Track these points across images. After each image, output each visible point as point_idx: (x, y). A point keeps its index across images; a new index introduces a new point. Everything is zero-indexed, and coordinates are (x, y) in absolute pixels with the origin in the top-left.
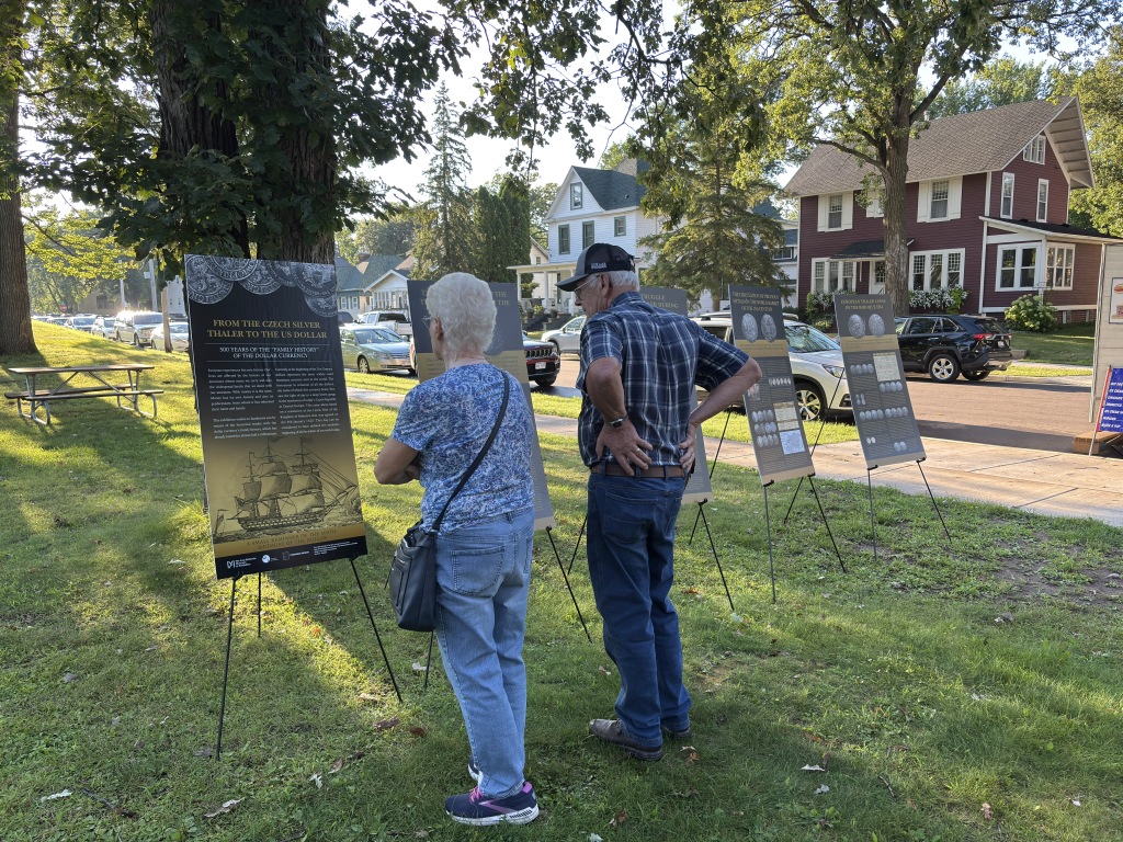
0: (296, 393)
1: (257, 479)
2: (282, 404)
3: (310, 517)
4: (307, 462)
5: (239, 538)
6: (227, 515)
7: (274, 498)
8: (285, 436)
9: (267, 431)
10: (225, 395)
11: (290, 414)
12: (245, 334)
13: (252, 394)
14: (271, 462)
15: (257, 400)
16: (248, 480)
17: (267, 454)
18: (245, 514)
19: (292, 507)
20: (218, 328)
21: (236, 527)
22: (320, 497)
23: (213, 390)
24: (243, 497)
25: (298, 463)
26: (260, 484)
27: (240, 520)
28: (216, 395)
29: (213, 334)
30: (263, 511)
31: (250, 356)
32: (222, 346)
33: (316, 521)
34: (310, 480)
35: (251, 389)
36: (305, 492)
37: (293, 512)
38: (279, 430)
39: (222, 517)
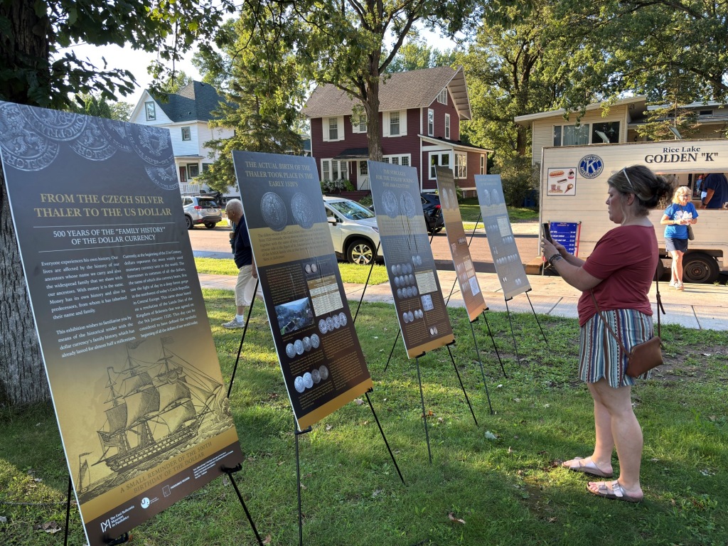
0: (149, 284)
1: (120, 401)
2: (136, 299)
3: (184, 433)
4: (171, 367)
5: (110, 486)
6: (92, 459)
7: (143, 420)
8: (144, 340)
9: (124, 337)
10: (68, 296)
11: (147, 311)
12: (83, 213)
13: (100, 291)
14: (133, 375)
15: (109, 297)
16: (110, 405)
17: (128, 367)
18: (113, 451)
19: (164, 426)
20: (47, 205)
21: (104, 472)
22: (191, 407)
23: (51, 291)
24: (107, 429)
25: (163, 370)
26: (125, 407)
27: (108, 462)
28: (56, 298)
29: (42, 213)
30: (133, 440)
31: (93, 241)
32: (57, 230)
33: (191, 437)
34: (177, 387)
35: (98, 284)
36: (175, 405)
37: (166, 433)
38: (137, 334)
39: (86, 463)
